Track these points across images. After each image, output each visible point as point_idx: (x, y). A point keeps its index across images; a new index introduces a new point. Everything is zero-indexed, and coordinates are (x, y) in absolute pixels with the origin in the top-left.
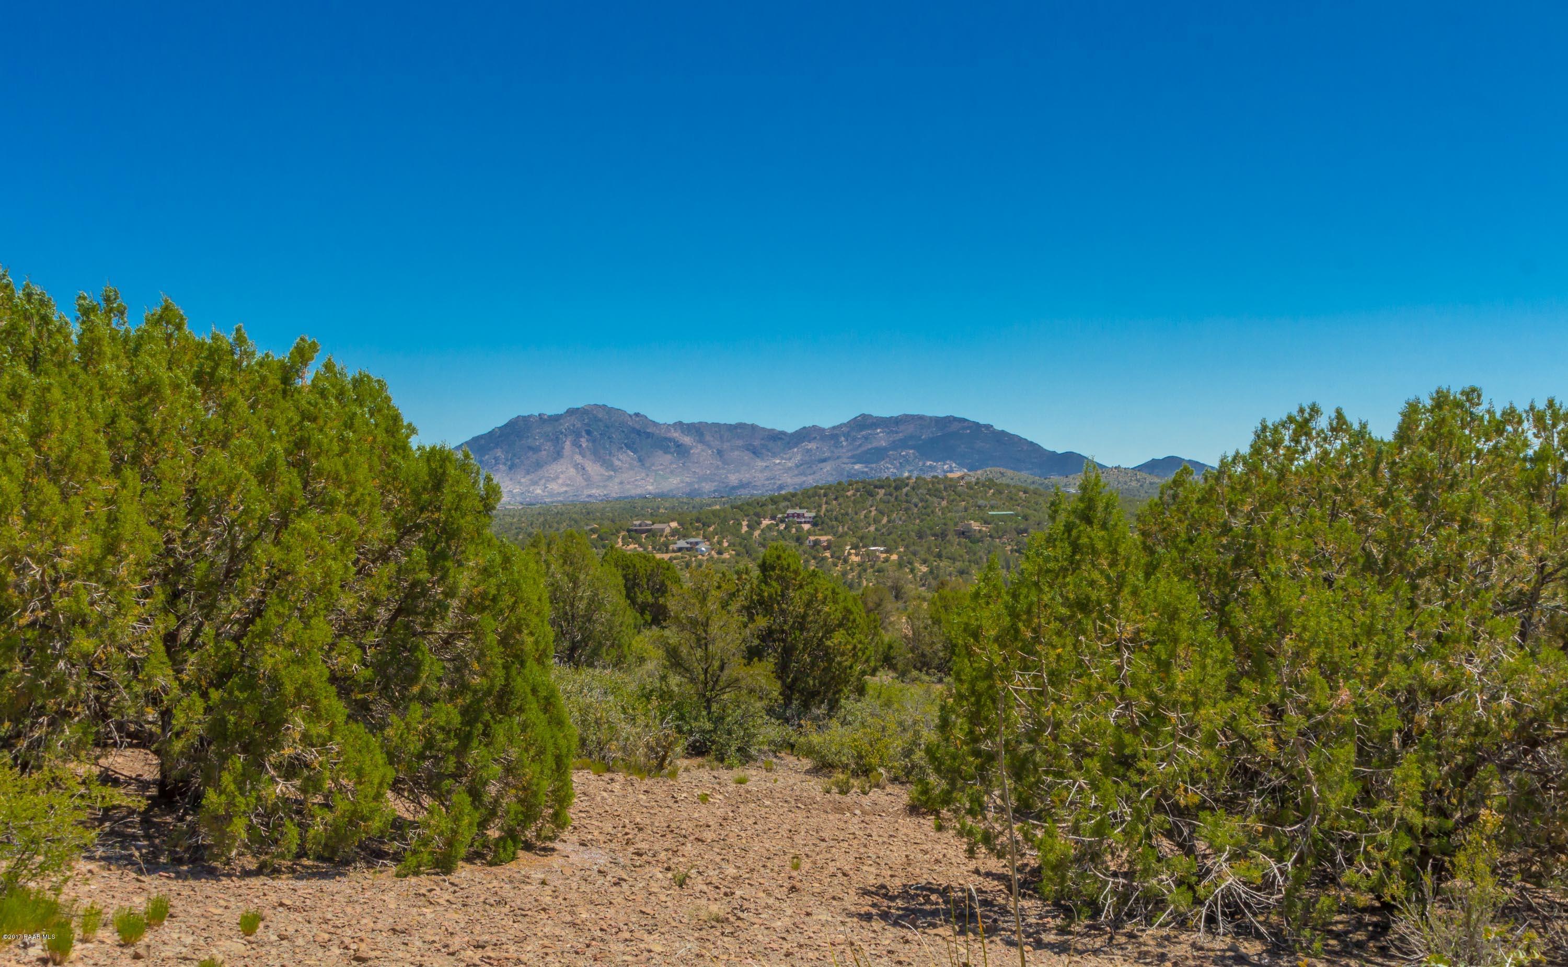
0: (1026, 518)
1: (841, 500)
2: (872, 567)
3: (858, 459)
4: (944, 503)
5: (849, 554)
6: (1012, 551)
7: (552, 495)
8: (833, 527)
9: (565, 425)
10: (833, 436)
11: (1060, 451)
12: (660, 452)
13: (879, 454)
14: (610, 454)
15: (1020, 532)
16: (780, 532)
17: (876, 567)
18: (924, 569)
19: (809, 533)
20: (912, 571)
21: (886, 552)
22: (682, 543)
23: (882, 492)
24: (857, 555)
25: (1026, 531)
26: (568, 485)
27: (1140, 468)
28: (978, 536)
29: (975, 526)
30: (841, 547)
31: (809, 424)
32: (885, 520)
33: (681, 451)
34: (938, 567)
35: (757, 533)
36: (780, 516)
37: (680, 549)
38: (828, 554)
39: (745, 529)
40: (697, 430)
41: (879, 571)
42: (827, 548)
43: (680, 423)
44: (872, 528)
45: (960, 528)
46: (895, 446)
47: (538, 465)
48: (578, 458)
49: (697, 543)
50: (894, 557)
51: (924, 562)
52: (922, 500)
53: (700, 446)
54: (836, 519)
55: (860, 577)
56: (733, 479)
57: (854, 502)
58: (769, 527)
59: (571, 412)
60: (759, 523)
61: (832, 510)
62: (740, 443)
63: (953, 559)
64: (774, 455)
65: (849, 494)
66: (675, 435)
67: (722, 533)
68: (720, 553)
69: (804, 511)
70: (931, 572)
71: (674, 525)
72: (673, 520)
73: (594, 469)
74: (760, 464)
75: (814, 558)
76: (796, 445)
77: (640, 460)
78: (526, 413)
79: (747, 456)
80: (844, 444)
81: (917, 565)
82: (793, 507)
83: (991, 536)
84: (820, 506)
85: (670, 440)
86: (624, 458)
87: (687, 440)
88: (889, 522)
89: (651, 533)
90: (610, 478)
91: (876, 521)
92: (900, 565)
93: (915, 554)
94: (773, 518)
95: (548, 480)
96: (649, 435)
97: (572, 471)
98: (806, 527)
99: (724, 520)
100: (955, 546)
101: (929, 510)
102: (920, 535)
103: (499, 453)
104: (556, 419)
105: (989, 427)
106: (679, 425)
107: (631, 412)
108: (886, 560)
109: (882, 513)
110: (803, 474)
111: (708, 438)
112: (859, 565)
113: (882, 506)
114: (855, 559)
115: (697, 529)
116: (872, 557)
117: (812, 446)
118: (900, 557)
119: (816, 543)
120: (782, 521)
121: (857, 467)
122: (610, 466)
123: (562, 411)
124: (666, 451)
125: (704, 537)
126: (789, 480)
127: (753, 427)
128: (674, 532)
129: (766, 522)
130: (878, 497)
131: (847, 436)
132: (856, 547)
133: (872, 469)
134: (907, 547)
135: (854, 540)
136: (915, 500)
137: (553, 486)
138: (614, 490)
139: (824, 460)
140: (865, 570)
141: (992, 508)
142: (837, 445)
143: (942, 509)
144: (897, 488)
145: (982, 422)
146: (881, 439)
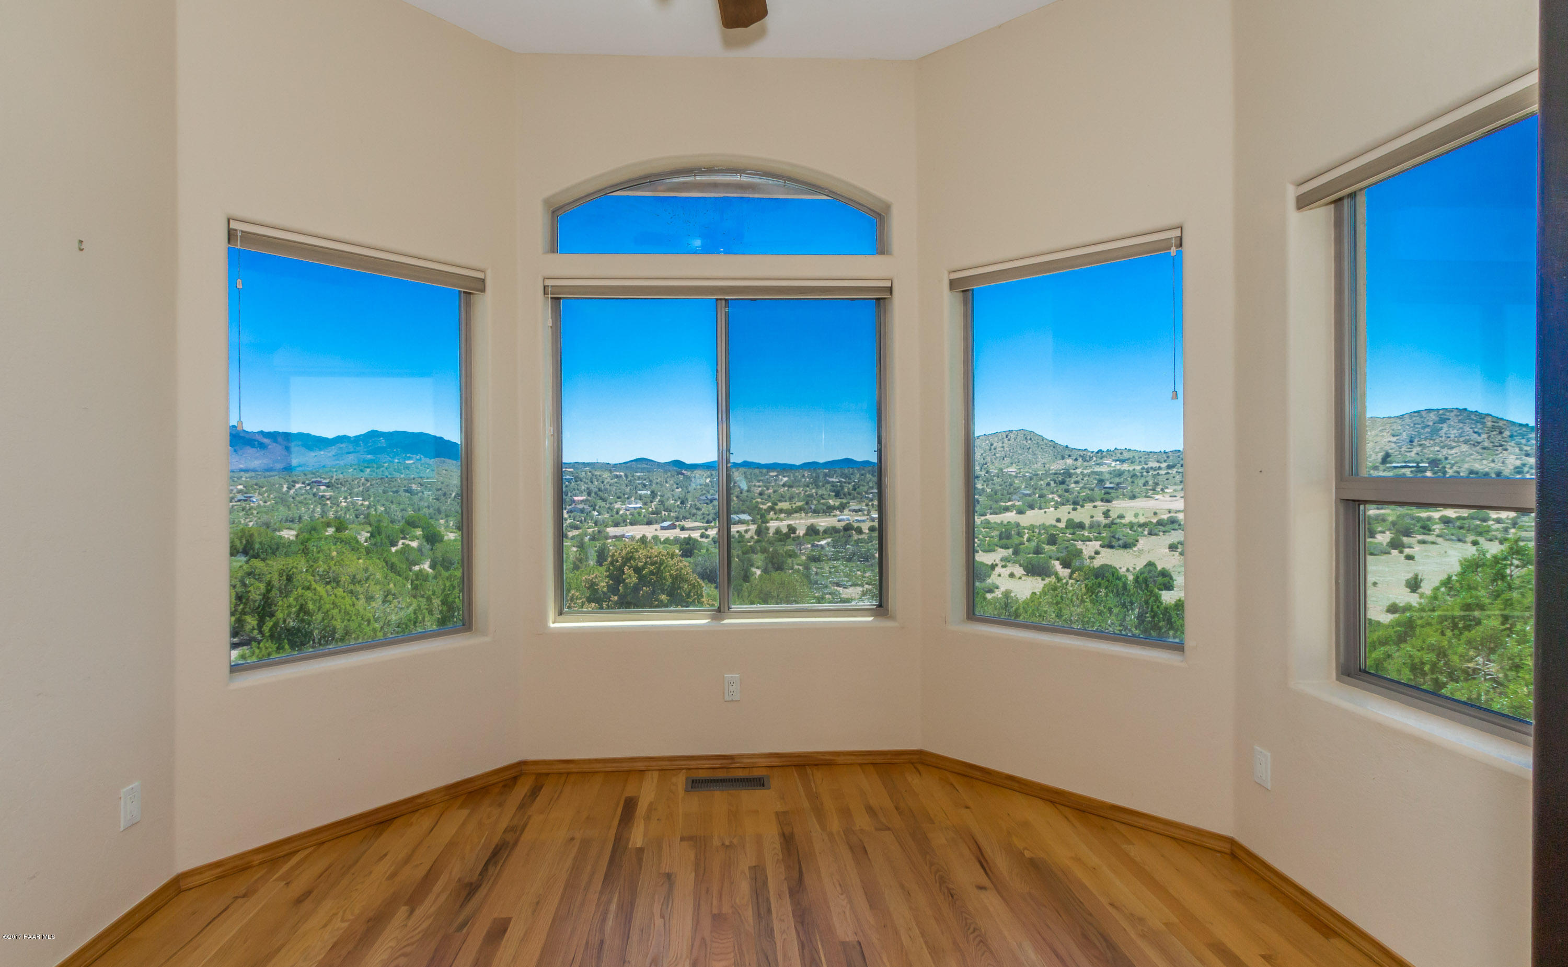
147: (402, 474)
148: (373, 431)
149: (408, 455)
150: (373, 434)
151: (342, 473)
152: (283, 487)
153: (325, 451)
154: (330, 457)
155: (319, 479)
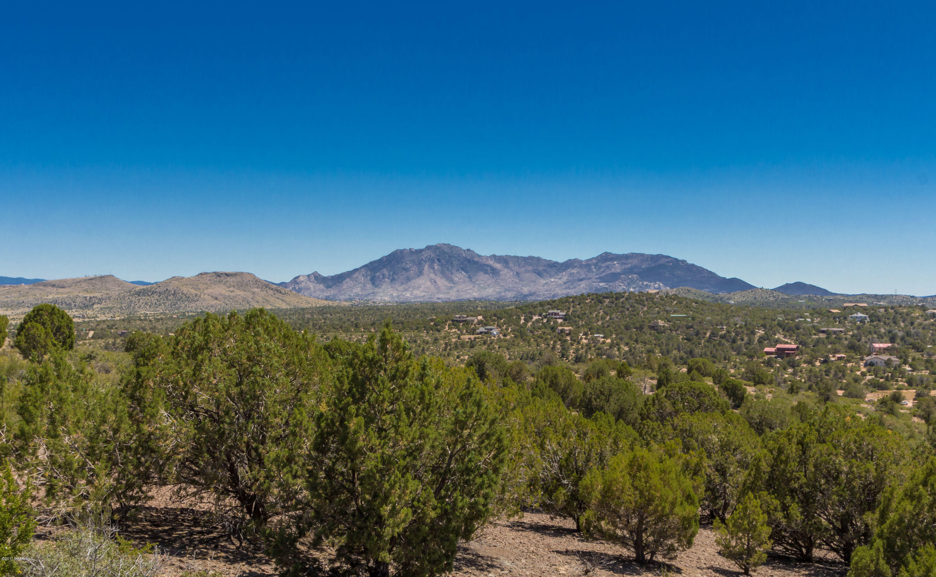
0: (693, 319)
1: (582, 305)
2: (595, 346)
3: (602, 280)
4: (645, 309)
5: (582, 338)
6: (682, 339)
7: (416, 297)
8: (576, 322)
9: (425, 255)
10: (587, 265)
11: (728, 277)
12: (481, 273)
13: (614, 277)
14: (452, 273)
15: (688, 327)
16: (544, 324)
17: (597, 346)
18: (627, 349)
19: (561, 325)
20: (619, 349)
21: (604, 338)
22: (482, 329)
23: (607, 301)
24: (585, 339)
25: (692, 327)
26: (425, 292)
27: (775, 290)
28: (662, 329)
29: (661, 323)
30: (577, 334)
31: (572, 258)
32: (608, 317)
33: (494, 272)
34: (635, 348)
35: (529, 324)
36: (544, 314)
37: (481, 333)
38: (568, 338)
39: (522, 321)
40: (504, 260)
41: (598, 349)
42: (568, 335)
43: (494, 256)
44: (600, 323)
45: (651, 324)
46: (625, 272)
47: (408, 279)
48: (432, 276)
49: (491, 329)
50: (609, 341)
51: (627, 344)
52: (631, 306)
53: (506, 270)
54: (578, 317)
55: (586, 352)
56: (526, 290)
57: (590, 306)
58: (537, 321)
59: (428, 248)
60: (531, 318)
61: (576, 311)
62: (530, 268)
63: (645, 343)
64: (551, 276)
65: (587, 301)
66: (491, 262)
67: (508, 323)
68: (505, 335)
69: (559, 311)
70: (630, 350)
71: (480, 318)
72: (480, 315)
73: (442, 282)
74: (543, 281)
75: (560, 340)
76: (564, 270)
77: (469, 278)
78: (402, 248)
79: (534, 276)
80: (594, 270)
81: (622, 346)
82: (553, 309)
83: (670, 330)
84: (569, 308)
85: (488, 266)
86: (459, 276)
87: (498, 266)
88: (610, 319)
89: (466, 323)
90: (451, 288)
91: (603, 318)
92: (611, 346)
93: (621, 339)
94: (540, 315)
95: (415, 288)
96: (476, 263)
97: (428, 283)
98: (560, 321)
99: (511, 316)
100: (648, 335)
101: (635, 313)
102: (627, 328)
103: (385, 271)
104: (419, 251)
105: (684, 262)
106: (494, 257)
107: (464, 248)
108: (604, 343)
109: (606, 313)
110: (569, 288)
111: (511, 264)
112: (587, 345)
113: (607, 310)
114: (585, 341)
115: (494, 320)
116: (595, 340)
117: (574, 271)
118: (612, 341)
119: (562, 331)
120: (545, 317)
121: (601, 284)
122: (451, 281)
123: (422, 246)
124: (486, 272)
125: (498, 326)
126: (559, 292)
127: (539, 259)
128: (480, 322)
129: (535, 318)
130: (605, 304)
131: (596, 265)
132: (586, 334)
133: (610, 286)
134: (617, 335)
135: (586, 330)
136: (627, 306)
137: (417, 292)
138: (453, 295)
139: (581, 280)
140: (590, 349)
141: (675, 312)
142: (590, 270)
143: (644, 312)
144: (617, 299)
145: (680, 258)
146: (617, 267)
147: (645, 306)
148: (606, 253)
149: (645, 283)
150: (606, 257)
151: (579, 304)
152: (520, 319)
153: (556, 278)
154: (560, 285)
155: (556, 311)
